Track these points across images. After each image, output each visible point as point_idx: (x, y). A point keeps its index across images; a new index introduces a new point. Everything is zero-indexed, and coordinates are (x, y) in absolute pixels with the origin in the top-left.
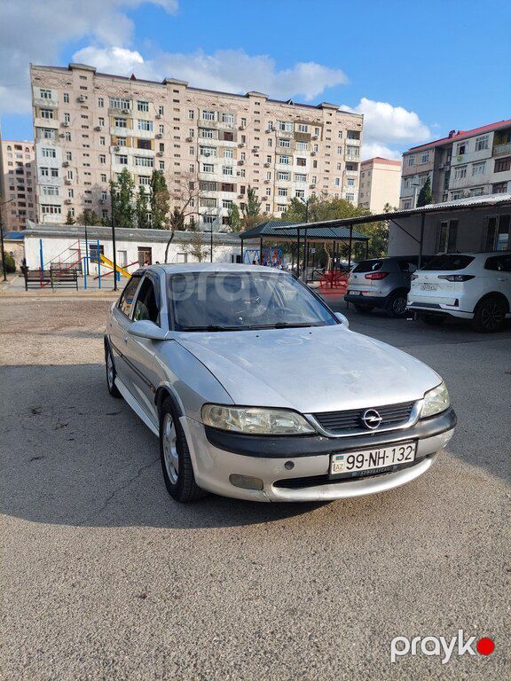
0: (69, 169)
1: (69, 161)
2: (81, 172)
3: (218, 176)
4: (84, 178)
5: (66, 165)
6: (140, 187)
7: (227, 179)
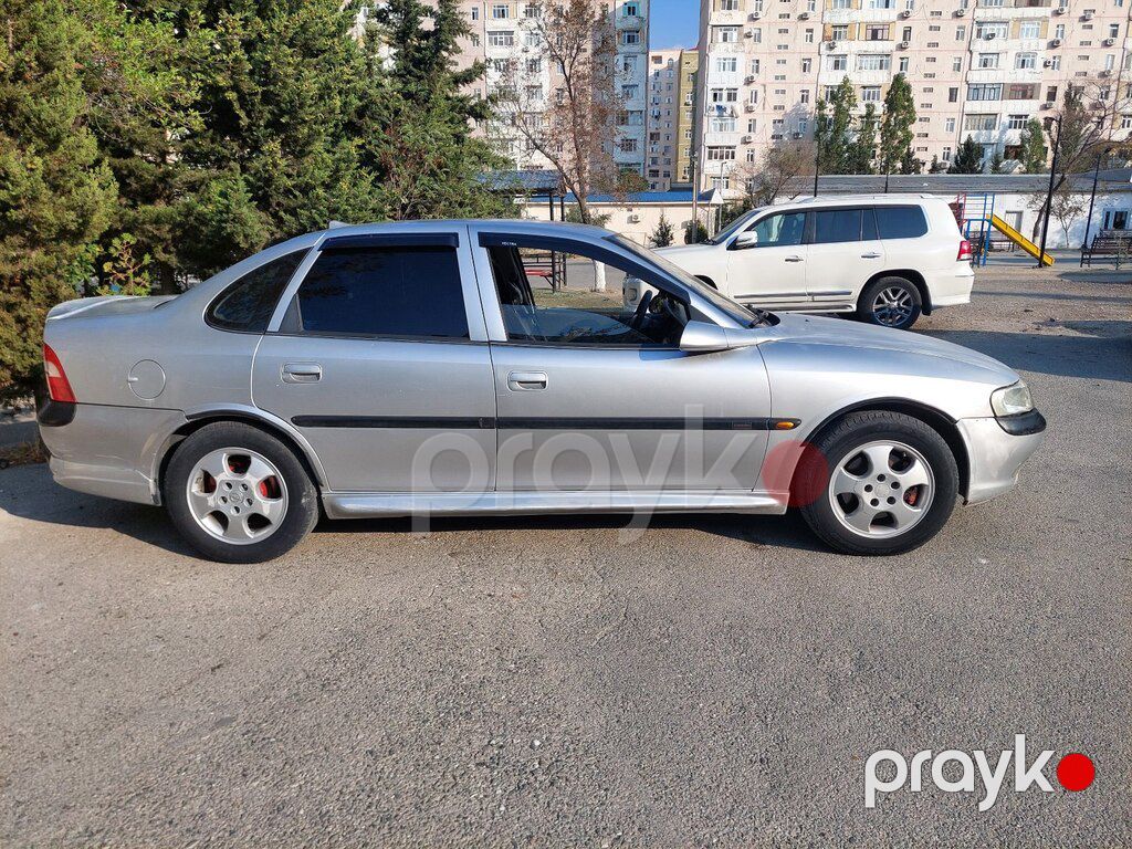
0: (753, 87)
1: (755, 75)
2: (771, 90)
3: (1008, 73)
4: (774, 100)
5: (749, 81)
6: (868, 106)
7: (1024, 77)
